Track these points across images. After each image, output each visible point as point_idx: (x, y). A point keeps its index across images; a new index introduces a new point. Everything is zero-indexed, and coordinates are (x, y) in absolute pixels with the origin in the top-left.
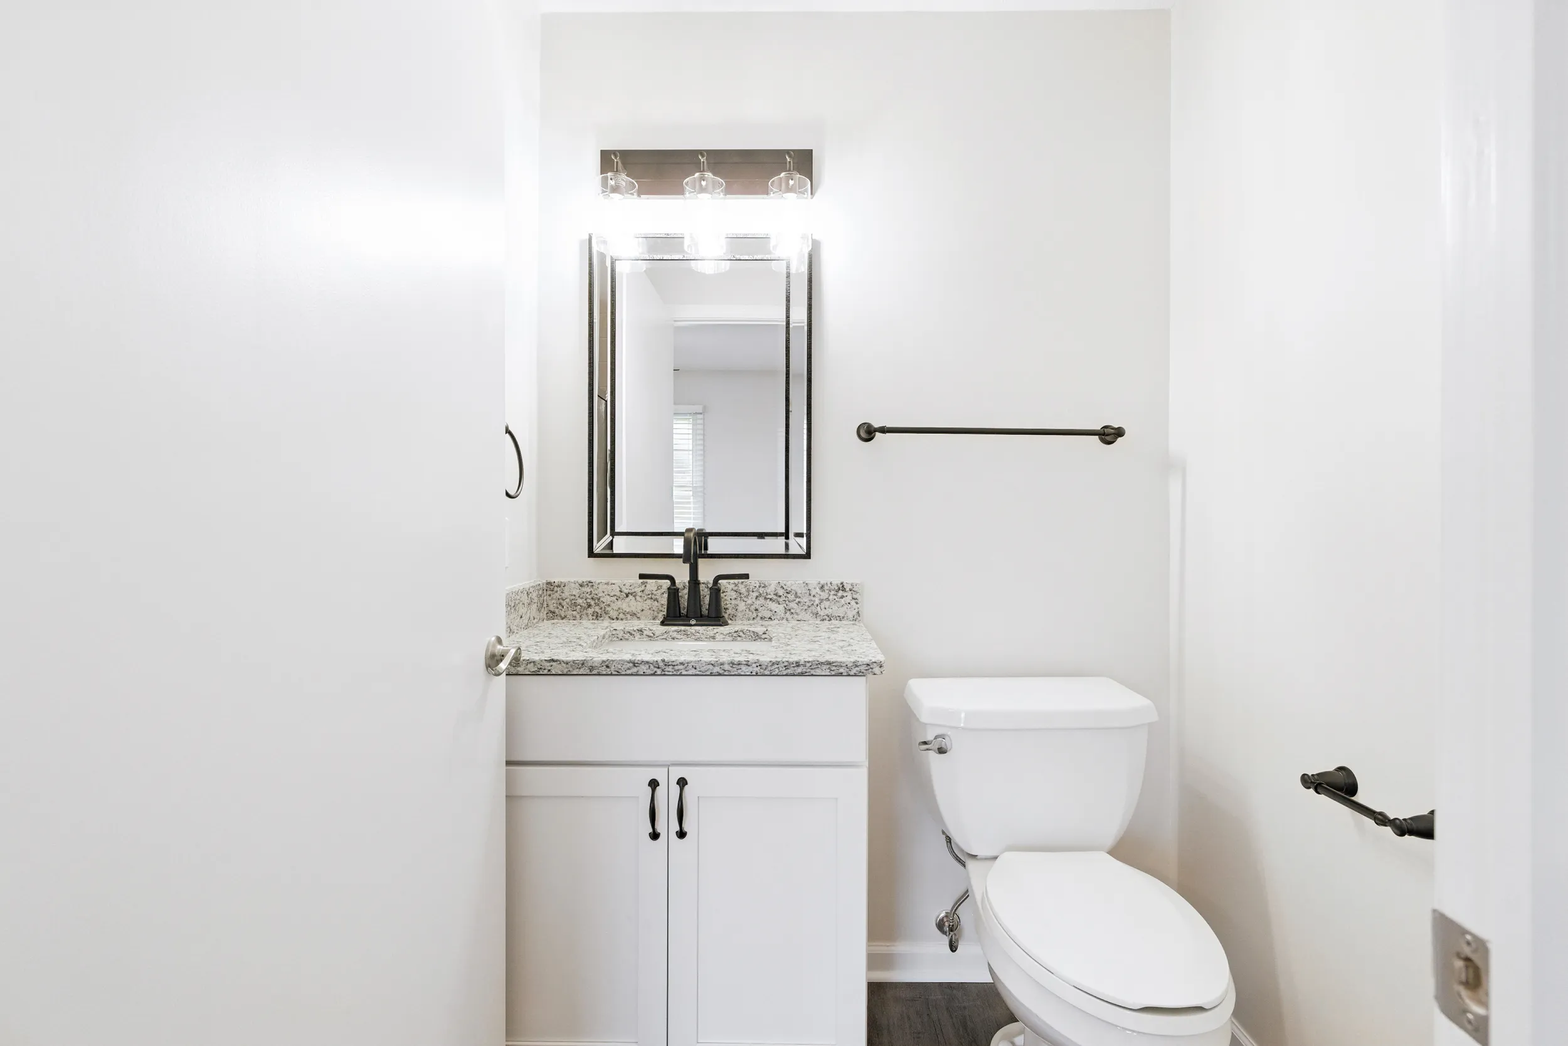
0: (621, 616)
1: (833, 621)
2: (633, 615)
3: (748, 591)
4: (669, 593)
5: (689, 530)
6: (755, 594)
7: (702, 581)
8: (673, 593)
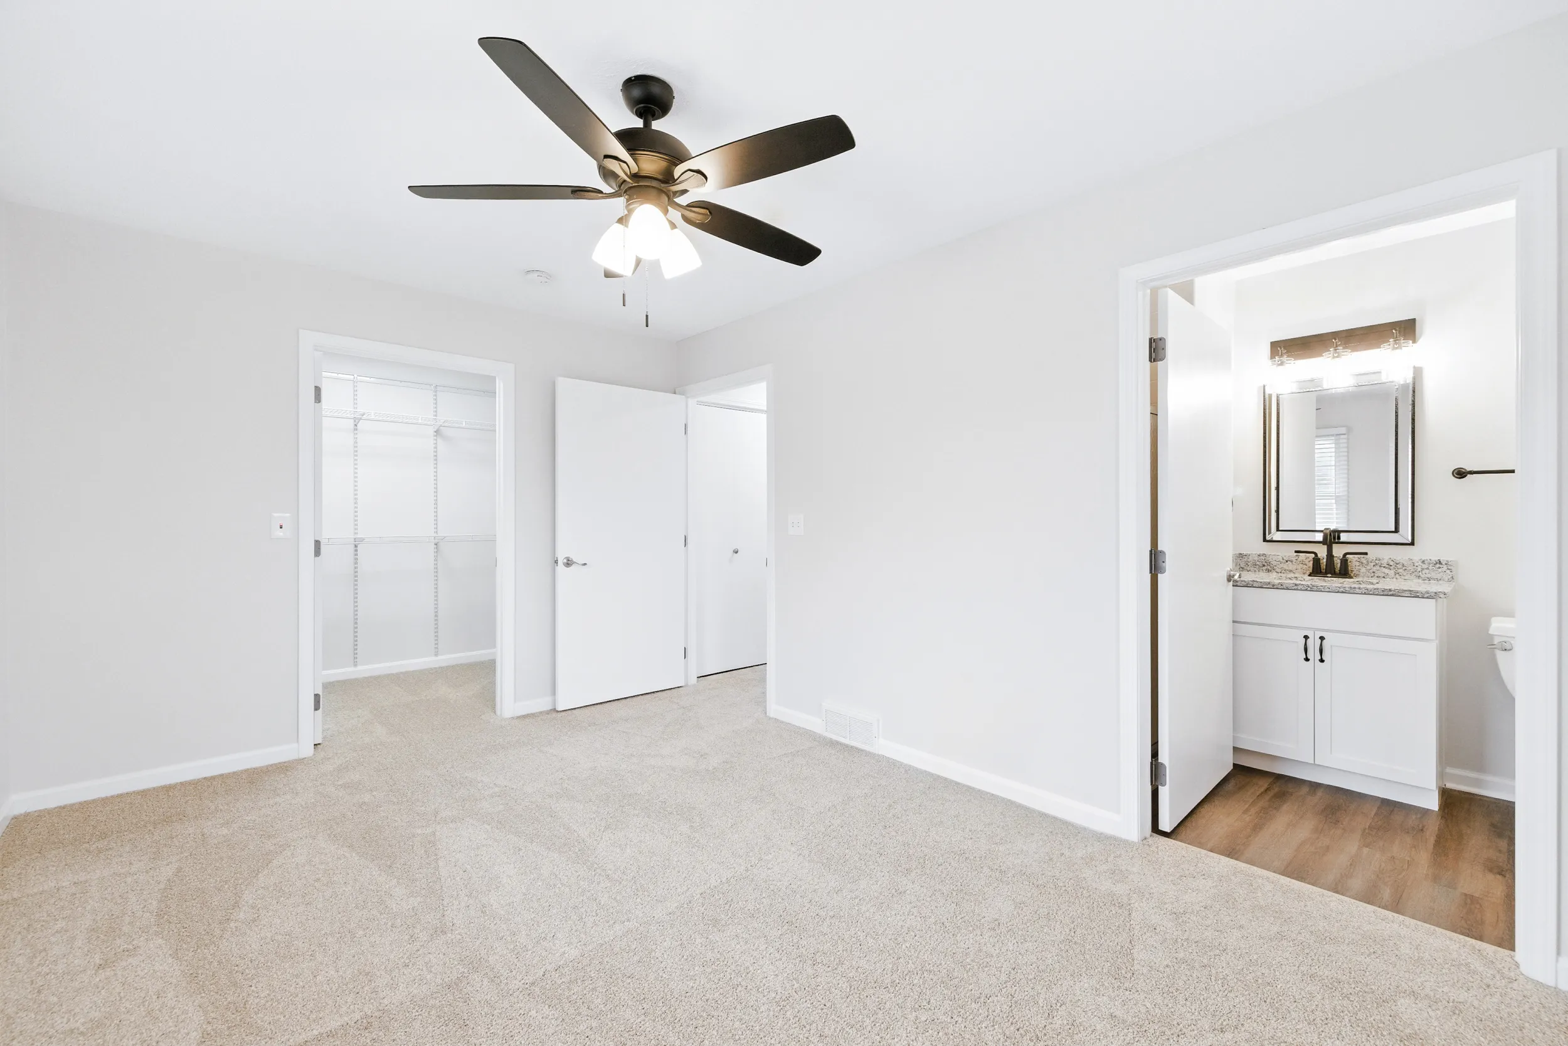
0: (1283, 571)
1: (1432, 581)
2: (1291, 571)
3: (1368, 562)
4: (1314, 561)
5: (1326, 529)
6: (1373, 564)
7: (1335, 555)
8: (1317, 561)
